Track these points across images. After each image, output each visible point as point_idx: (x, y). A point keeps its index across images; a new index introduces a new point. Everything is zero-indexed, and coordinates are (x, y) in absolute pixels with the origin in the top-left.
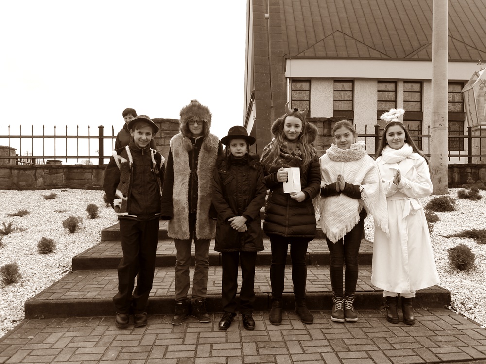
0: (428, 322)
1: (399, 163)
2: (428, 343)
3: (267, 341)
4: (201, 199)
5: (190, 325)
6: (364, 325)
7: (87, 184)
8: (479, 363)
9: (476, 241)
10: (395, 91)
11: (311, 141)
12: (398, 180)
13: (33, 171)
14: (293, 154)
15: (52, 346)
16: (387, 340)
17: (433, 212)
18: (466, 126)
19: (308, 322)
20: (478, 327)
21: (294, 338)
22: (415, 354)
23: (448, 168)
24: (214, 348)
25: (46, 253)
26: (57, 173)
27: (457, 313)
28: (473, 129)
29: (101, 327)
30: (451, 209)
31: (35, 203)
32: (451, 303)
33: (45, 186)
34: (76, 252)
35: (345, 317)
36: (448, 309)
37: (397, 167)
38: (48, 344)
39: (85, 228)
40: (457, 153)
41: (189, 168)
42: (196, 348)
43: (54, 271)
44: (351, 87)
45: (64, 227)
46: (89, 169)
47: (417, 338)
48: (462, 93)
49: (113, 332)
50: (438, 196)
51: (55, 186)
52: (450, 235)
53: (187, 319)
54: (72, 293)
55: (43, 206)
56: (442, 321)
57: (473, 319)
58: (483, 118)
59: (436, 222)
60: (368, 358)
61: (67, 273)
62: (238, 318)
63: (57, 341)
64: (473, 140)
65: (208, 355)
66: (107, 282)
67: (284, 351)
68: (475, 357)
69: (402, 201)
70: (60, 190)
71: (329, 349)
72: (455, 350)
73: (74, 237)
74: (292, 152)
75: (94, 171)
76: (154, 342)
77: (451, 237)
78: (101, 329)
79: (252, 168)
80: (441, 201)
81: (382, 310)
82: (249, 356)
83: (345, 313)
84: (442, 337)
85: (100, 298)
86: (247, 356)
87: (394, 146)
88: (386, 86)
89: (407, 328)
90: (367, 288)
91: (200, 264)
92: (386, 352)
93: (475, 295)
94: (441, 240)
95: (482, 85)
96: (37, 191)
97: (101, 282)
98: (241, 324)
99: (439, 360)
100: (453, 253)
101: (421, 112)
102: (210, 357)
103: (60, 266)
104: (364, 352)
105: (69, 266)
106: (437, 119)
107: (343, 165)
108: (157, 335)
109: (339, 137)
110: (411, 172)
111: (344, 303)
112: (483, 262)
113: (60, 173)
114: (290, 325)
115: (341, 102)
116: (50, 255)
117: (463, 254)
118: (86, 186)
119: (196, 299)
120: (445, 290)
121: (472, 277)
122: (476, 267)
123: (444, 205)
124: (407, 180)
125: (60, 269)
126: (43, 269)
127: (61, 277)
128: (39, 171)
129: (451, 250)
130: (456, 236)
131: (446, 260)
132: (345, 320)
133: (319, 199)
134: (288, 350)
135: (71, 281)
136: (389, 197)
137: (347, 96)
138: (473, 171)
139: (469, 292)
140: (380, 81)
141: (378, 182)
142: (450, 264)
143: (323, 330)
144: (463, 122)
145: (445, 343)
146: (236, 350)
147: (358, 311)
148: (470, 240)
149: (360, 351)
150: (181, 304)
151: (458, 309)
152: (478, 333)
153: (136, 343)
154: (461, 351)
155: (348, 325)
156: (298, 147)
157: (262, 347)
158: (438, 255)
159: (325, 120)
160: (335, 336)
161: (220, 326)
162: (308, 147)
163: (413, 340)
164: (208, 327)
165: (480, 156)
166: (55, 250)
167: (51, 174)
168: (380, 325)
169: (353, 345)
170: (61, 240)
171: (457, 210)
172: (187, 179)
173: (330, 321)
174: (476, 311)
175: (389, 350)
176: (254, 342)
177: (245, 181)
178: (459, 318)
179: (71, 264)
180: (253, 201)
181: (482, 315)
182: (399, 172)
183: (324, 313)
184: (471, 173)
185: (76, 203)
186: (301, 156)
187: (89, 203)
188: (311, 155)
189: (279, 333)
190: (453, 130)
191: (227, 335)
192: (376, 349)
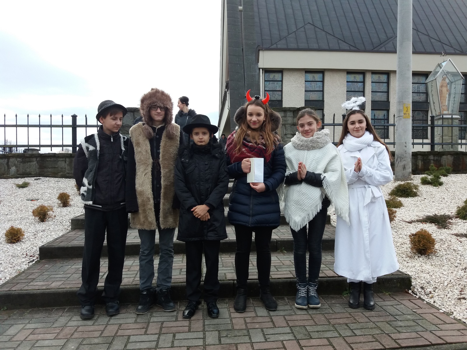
0: (389, 307)
1: (360, 151)
2: (388, 329)
3: (230, 330)
4: (165, 188)
5: (154, 314)
6: (327, 311)
7: (60, 172)
8: (437, 348)
9: (437, 226)
10: (364, 82)
11: (274, 130)
12: (358, 168)
13: (6, 160)
14: (256, 143)
15: (11, 338)
16: (348, 326)
17: (397, 198)
18: (430, 115)
19: (272, 309)
20: (437, 311)
21: (257, 326)
22: (375, 340)
23: (412, 155)
24: (176, 338)
25: (14, 243)
26: (30, 162)
27: (417, 297)
28: (435, 118)
29: (63, 318)
30: (415, 195)
31: (7, 192)
32: (412, 287)
33: (19, 174)
34: (45, 241)
35: (308, 303)
36: (408, 293)
37: (358, 155)
38: (8, 337)
39: (55, 216)
40: (420, 141)
41: (151, 158)
42: (159, 338)
43: (20, 261)
44: (322, 78)
45: (34, 216)
46: (63, 157)
47: (377, 324)
48: (426, 84)
49: (75, 323)
50: (402, 183)
51: (29, 175)
52: (412, 221)
53: (152, 308)
54: (36, 283)
55: (15, 195)
56: (402, 306)
57: (432, 303)
58: (445, 108)
59: (400, 208)
60: (328, 345)
61: (34, 262)
62: (203, 306)
63: (17, 333)
64: (436, 129)
65: (170, 345)
66: (73, 271)
67: (247, 339)
68: (433, 342)
69: (363, 189)
70: (33, 178)
71: (291, 337)
72: (414, 335)
73: (44, 226)
74: (255, 141)
75: (67, 160)
76: (116, 333)
77: (414, 222)
78: (64, 320)
79: (214, 157)
80: (405, 187)
81: (345, 296)
82: (211, 345)
83: (308, 300)
84: (402, 322)
85: (64, 288)
86: (209, 345)
87: (356, 134)
88: (355, 77)
89: (368, 313)
90: (330, 273)
91: (165, 254)
92: (347, 339)
93: (434, 279)
94: (404, 226)
95: (445, 76)
96: (10, 180)
97: (68, 272)
98: (206, 313)
99: (398, 346)
100: (414, 238)
101: (388, 102)
102: (172, 347)
103: (27, 255)
104: (326, 339)
105: (37, 255)
106: (401, 108)
107: (306, 154)
108: (120, 325)
109: (302, 126)
110: (372, 160)
111: (308, 289)
112: (443, 246)
113: (33, 161)
114: (254, 312)
115: (312, 93)
116: (18, 244)
117: (424, 239)
118: (60, 174)
119: (161, 288)
120: (406, 274)
121: (432, 262)
122: (436, 252)
123: (408, 192)
124: (368, 168)
125: (27, 259)
126: (9, 259)
127: (27, 266)
128: (11, 160)
129: (413, 235)
130: (418, 221)
131: (408, 246)
132: (308, 306)
133: (284, 188)
134: (250, 338)
135: (37, 271)
136: (351, 184)
137: (317, 86)
138: (436, 158)
139: (429, 277)
140: (349, 72)
141: (339, 169)
142: (412, 249)
143: (286, 317)
144: (427, 111)
145: (405, 328)
146: (198, 340)
147: (322, 297)
148: (431, 225)
149: (321, 338)
150: (145, 293)
151: (418, 293)
152: (437, 317)
153: (97, 334)
154: (420, 336)
155: (311, 312)
156: (261, 136)
157: (225, 336)
158: (400, 240)
159: (295, 109)
160: (297, 323)
161: (183, 315)
162: (272, 136)
163: (374, 326)
164: (172, 316)
165: (442, 144)
166: (23, 239)
167: (24, 162)
168: (343, 311)
169: (314, 332)
170: (30, 229)
171: (420, 195)
172: (150, 169)
173: (293, 307)
174: (435, 295)
175: (350, 336)
176: (216, 331)
177: (207, 170)
178: (419, 302)
179: (38, 253)
180: (215, 189)
181: (441, 299)
182: (360, 160)
183: (288, 299)
184: (434, 160)
185: (48, 191)
186: (264, 145)
187: (62, 192)
188: (275, 143)
189: (242, 321)
190: (418, 119)
191: (190, 324)
192: (337, 336)
